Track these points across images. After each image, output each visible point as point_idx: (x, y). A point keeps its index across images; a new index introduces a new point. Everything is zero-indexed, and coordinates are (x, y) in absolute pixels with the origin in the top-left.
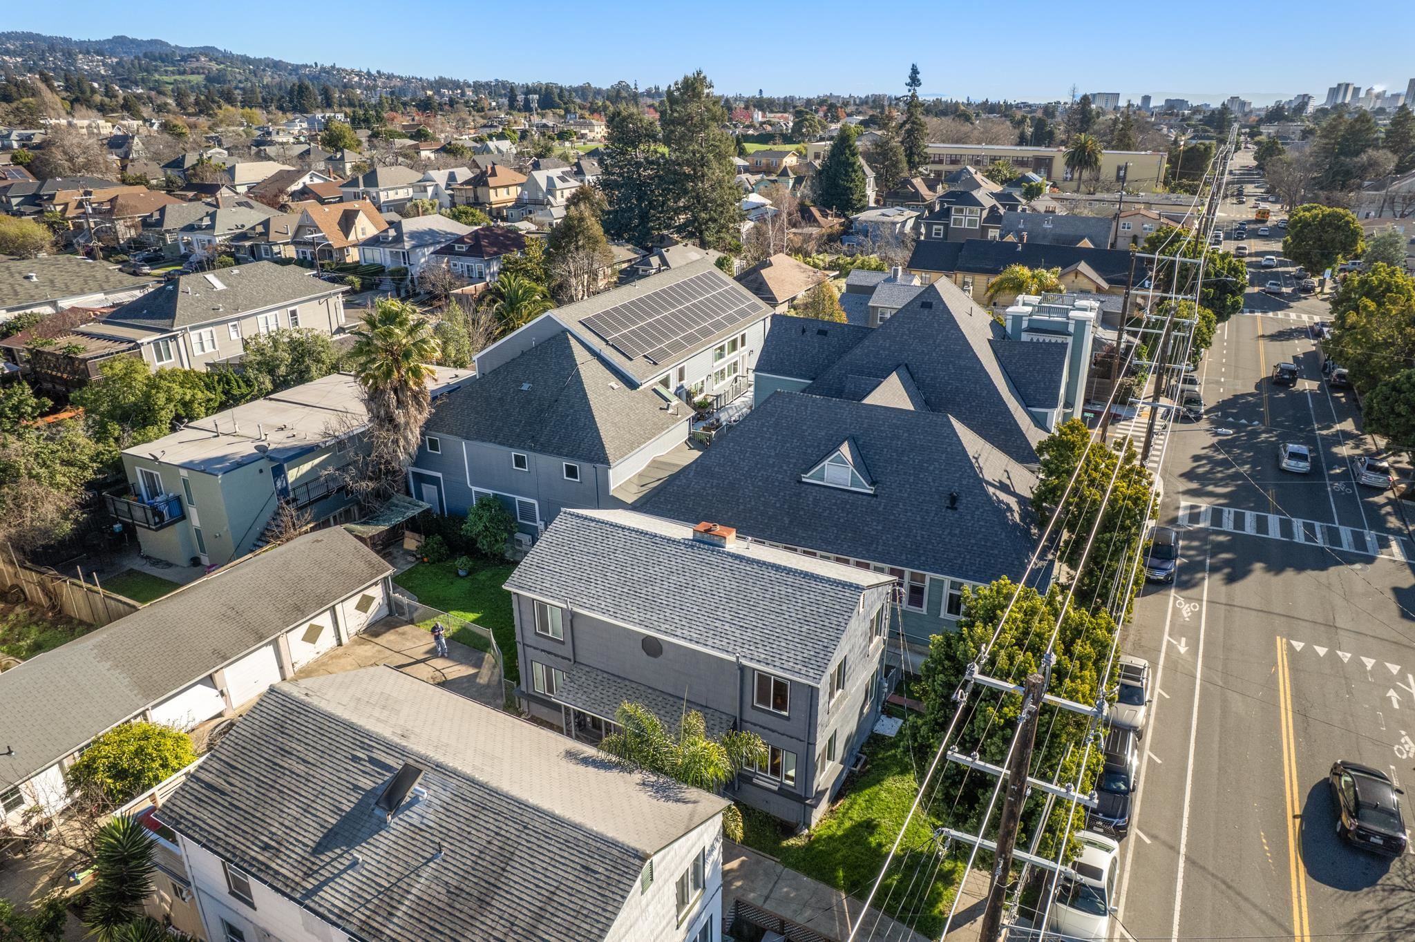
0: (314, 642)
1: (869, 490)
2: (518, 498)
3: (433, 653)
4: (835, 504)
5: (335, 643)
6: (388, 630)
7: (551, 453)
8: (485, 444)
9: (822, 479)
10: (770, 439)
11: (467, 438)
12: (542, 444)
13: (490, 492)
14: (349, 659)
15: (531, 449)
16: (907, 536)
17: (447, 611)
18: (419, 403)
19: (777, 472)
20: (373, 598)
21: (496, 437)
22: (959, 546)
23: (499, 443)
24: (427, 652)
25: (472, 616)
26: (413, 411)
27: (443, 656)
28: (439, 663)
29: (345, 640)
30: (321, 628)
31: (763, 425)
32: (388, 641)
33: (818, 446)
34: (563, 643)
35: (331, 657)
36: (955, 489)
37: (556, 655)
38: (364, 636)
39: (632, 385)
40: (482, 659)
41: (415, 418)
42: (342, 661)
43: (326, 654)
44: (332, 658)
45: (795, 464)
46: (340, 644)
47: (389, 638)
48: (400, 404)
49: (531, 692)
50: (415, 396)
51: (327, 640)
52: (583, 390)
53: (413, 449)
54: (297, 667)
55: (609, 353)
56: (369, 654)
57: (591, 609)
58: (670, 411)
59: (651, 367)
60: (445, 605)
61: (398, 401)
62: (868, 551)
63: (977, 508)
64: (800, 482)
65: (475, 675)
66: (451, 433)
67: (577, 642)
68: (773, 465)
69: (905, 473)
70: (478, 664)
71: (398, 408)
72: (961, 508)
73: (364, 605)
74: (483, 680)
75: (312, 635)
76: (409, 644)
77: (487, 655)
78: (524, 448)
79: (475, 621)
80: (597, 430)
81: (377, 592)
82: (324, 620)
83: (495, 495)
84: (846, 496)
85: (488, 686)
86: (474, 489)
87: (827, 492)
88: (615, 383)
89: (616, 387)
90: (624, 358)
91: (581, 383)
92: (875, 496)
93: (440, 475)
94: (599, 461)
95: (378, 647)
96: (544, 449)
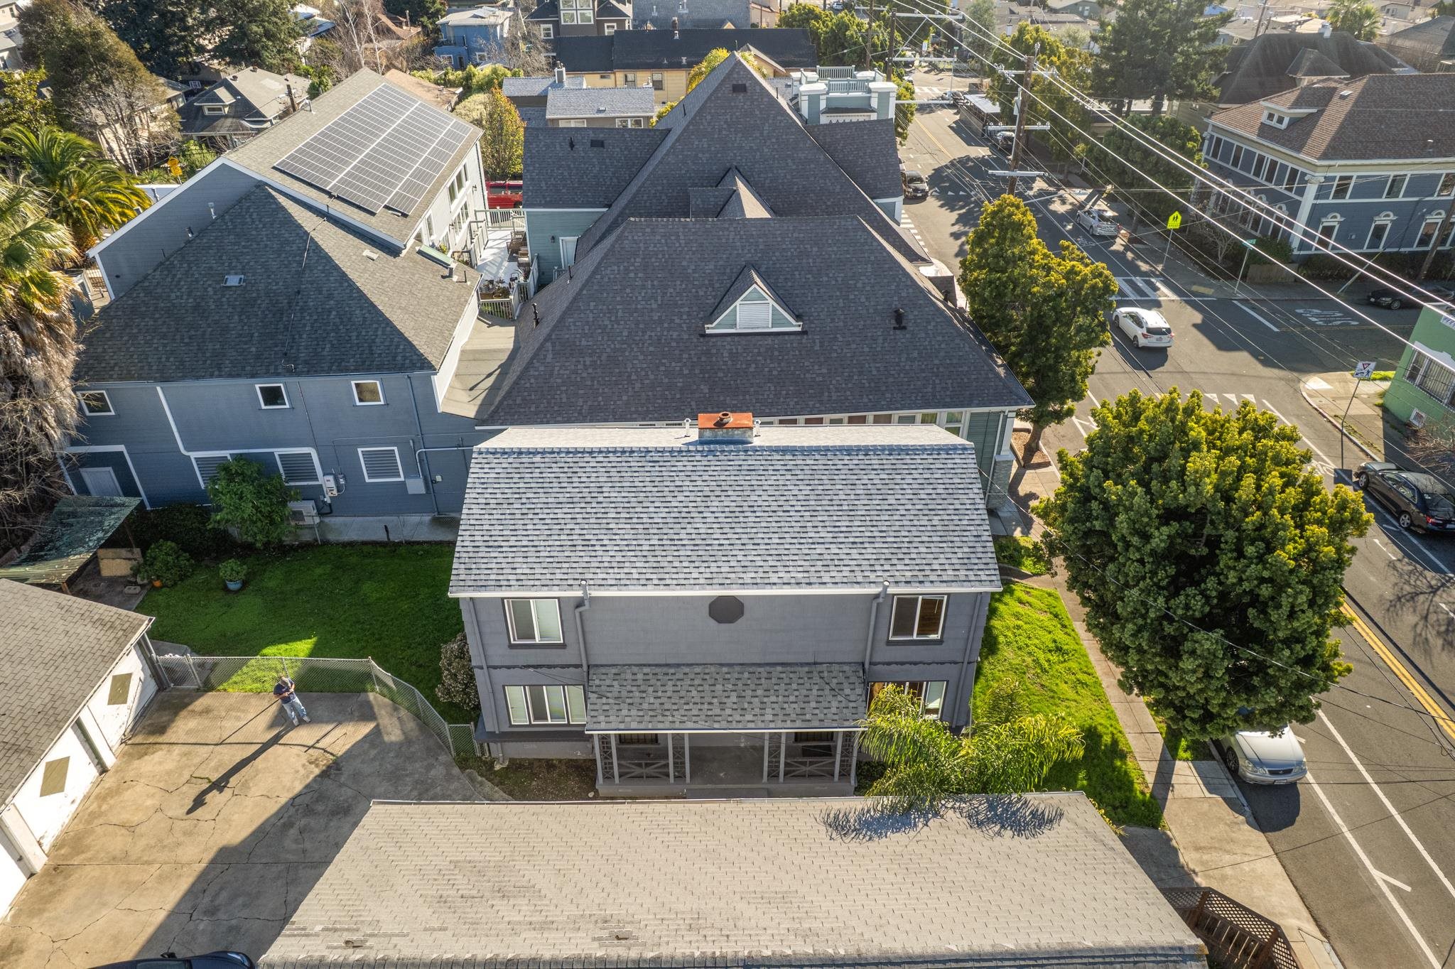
0: (61, 789)
1: (796, 327)
2: (278, 451)
3: (283, 723)
4: (759, 354)
5: (93, 772)
6: (176, 714)
7: (328, 371)
8: (202, 383)
9: (734, 325)
10: (643, 287)
11: (164, 379)
12: (306, 362)
13: (226, 453)
14: (139, 788)
15: (290, 373)
16: (861, 373)
17: (255, 651)
18: (58, 339)
19: (669, 329)
20: (130, 675)
21: (220, 369)
22: (923, 371)
23: (230, 376)
24: (272, 726)
25: (303, 648)
26: (51, 352)
27: (301, 722)
28: (303, 735)
29: (109, 760)
30: (65, 761)
31: (627, 269)
32: (188, 733)
33: (712, 285)
34: (563, 646)
35: (99, 798)
36: (896, 303)
37: (549, 667)
38: (138, 739)
39: (392, 250)
40: (369, 705)
41: (60, 364)
42: (128, 795)
43: (87, 797)
44: (102, 798)
45: (689, 314)
46: (103, 770)
47: (184, 726)
48: (32, 346)
49: (506, 729)
50: (50, 328)
51: (81, 775)
52: (337, 268)
53: (72, 417)
54: (47, 844)
55: (338, 209)
56: (170, 765)
57: (618, 584)
58: (455, 278)
59: (402, 220)
60: (247, 644)
61: (25, 343)
62: (821, 402)
63: (929, 322)
64: (704, 335)
65: (377, 732)
66: (129, 377)
67: (590, 637)
68: (661, 321)
69: (831, 297)
70: (367, 713)
71: (27, 354)
72: (910, 327)
73: (118, 694)
74: (393, 734)
75: (55, 780)
76: (229, 725)
77: (371, 696)
78: (278, 375)
79: (314, 653)
80: (388, 323)
81: (131, 664)
82: (67, 745)
83: (238, 458)
84: (769, 340)
85: (408, 741)
86: (193, 455)
87: (743, 341)
88: (369, 251)
89: (375, 256)
90: (363, 214)
91: (328, 259)
92: (804, 333)
93: (121, 448)
94: (413, 367)
95: (177, 750)
96: (313, 367)
